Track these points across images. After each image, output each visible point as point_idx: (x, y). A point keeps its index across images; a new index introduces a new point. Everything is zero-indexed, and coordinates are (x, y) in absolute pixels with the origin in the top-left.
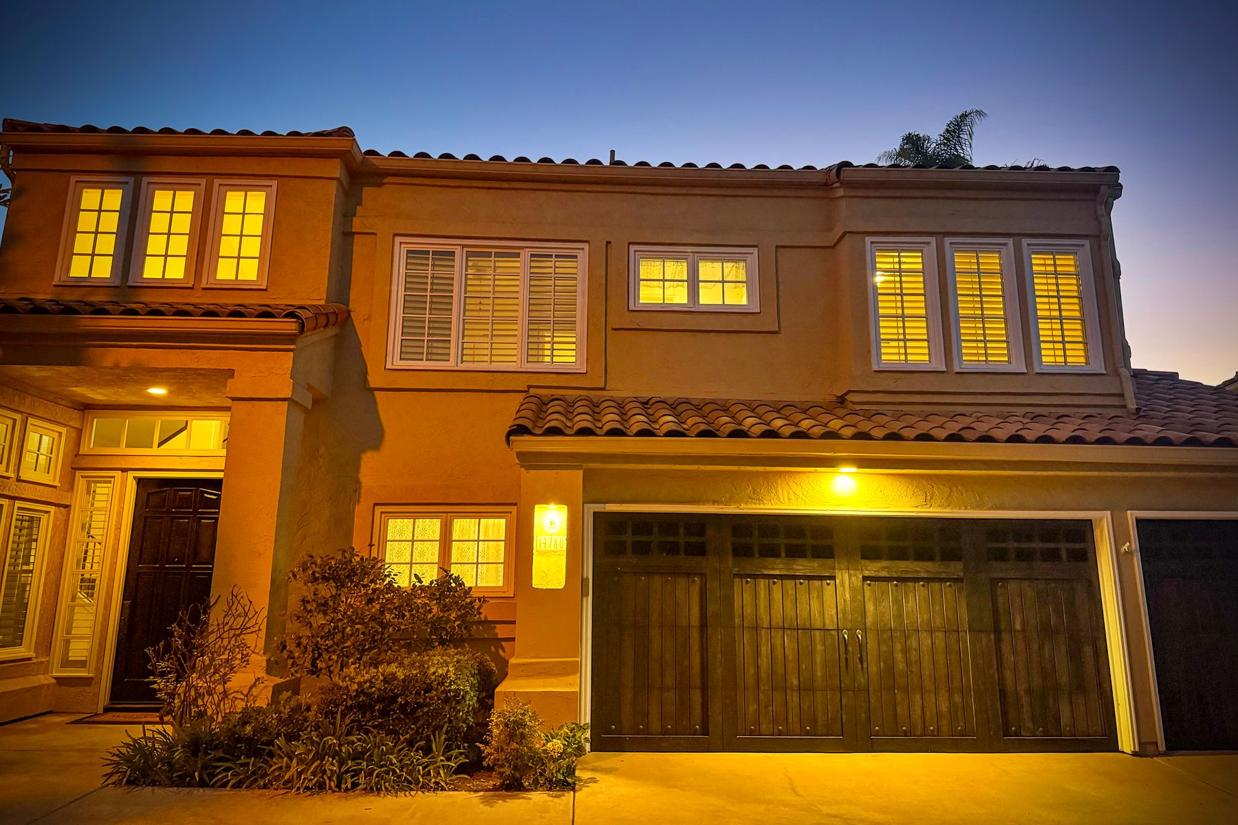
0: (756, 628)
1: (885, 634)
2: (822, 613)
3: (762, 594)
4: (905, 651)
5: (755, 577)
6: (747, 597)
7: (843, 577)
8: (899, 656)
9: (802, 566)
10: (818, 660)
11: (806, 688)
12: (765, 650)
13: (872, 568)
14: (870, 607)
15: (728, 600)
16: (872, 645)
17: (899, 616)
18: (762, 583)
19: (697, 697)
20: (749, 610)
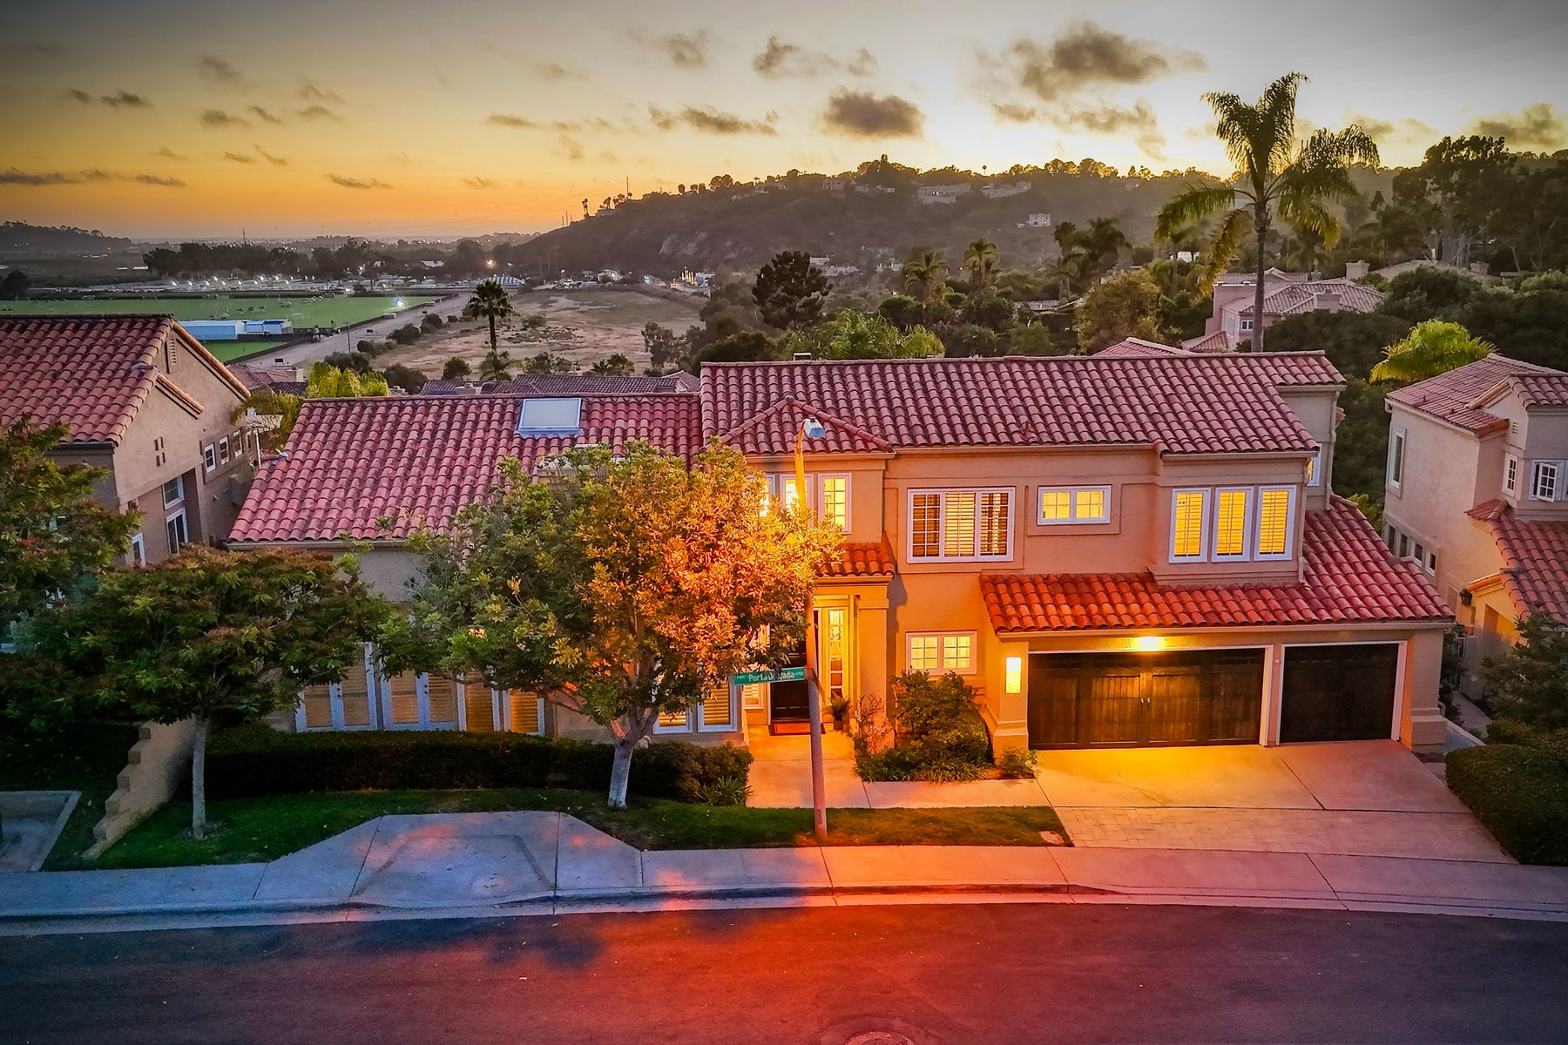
0: (1102, 698)
1: (1161, 699)
2: (1132, 692)
3: (1106, 685)
4: (1169, 706)
5: (1102, 677)
6: (1099, 688)
7: (1144, 676)
8: (1166, 708)
9: (1125, 672)
10: (1129, 711)
11: (1122, 722)
12: (1105, 708)
13: (1158, 671)
14: (1155, 688)
15: (1090, 688)
16: (1154, 704)
17: (1168, 691)
18: (1106, 680)
19: (1074, 729)
20: (1098, 692)
